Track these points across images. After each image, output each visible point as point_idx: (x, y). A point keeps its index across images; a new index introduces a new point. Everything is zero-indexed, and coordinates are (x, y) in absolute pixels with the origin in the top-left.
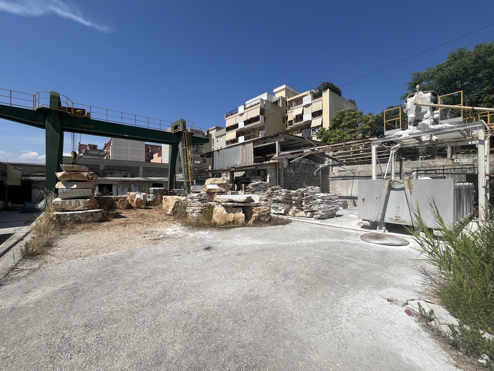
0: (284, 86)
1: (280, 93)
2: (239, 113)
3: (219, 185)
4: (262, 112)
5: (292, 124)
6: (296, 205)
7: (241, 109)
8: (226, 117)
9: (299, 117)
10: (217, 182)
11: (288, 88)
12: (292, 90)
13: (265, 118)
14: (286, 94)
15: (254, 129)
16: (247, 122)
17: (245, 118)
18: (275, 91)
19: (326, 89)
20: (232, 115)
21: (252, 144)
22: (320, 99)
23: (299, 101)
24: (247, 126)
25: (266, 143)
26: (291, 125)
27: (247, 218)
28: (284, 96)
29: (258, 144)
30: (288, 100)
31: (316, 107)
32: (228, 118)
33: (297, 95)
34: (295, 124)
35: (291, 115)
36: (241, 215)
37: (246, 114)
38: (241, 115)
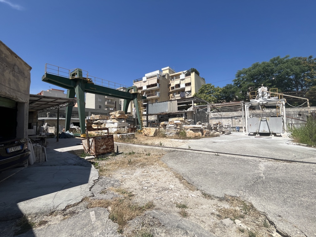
0: (168, 68)
1: (166, 71)
2: (143, 81)
3: (180, 121)
4: (158, 81)
7: (144, 79)
8: (134, 82)
9: (178, 86)
11: (170, 69)
12: (172, 70)
13: (160, 85)
14: (169, 72)
15: (152, 91)
16: (148, 86)
17: (147, 84)
18: (162, 69)
19: (193, 72)
20: (138, 81)
21: (177, 101)
22: (190, 76)
23: (177, 76)
24: (148, 89)
26: (172, 89)
27: (203, 134)
28: (168, 73)
29: (180, 101)
30: (170, 75)
31: (188, 80)
32: (135, 83)
33: (175, 73)
34: (175, 89)
35: (173, 83)
36: (200, 133)
37: (147, 82)
38: (145, 82)
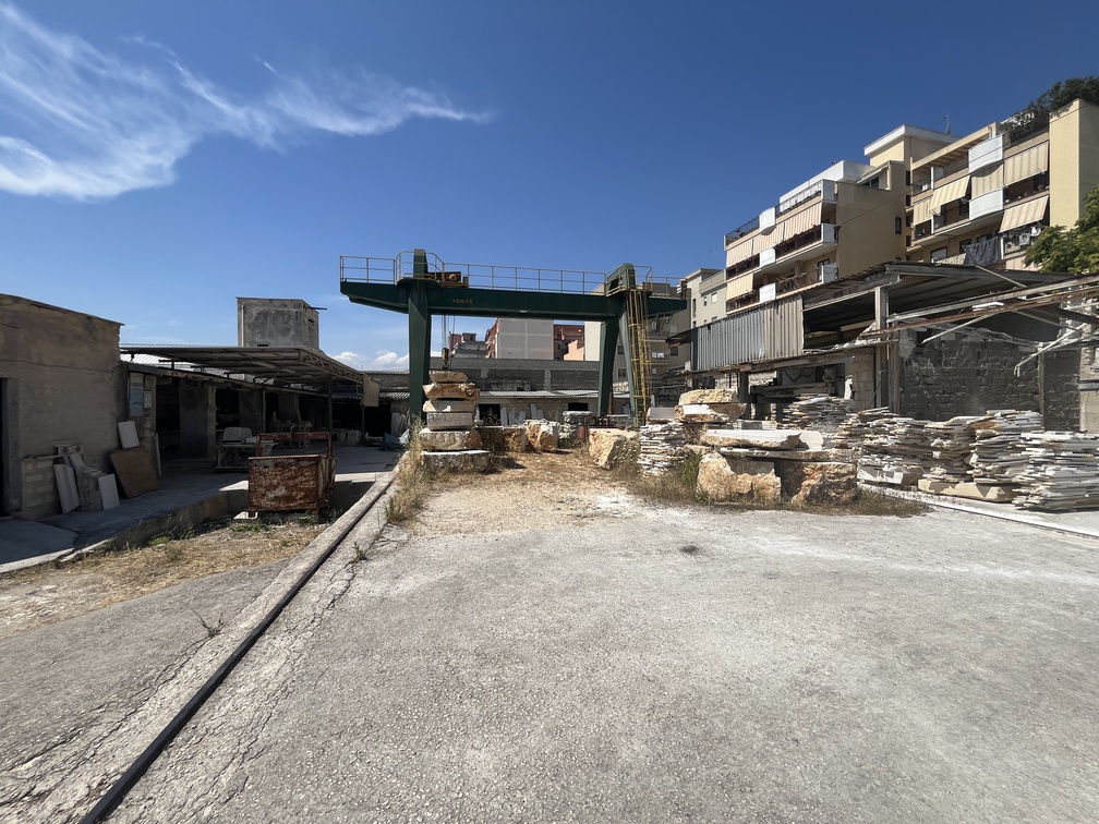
0: (901, 131)
1: (887, 151)
2: (761, 230)
3: (712, 406)
4: (828, 214)
5: (929, 233)
6: (943, 462)
7: (767, 218)
8: (728, 244)
9: (959, 208)
10: (707, 399)
11: (915, 132)
12: (928, 135)
13: (837, 229)
14: (908, 153)
15: (802, 264)
16: (781, 249)
17: (777, 238)
18: (867, 151)
19: (1069, 102)
20: (742, 235)
21: (800, 302)
22: (1042, 137)
23: (956, 162)
24: (782, 259)
25: (841, 294)
26: (924, 235)
27: (788, 489)
28: (901, 158)
29: (817, 302)
30: (913, 167)
31: (1023, 165)
32: (731, 245)
33: (947, 144)
34: (937, 232)
35: (925, 209)
36: (770, 480)
37: (780, 227)
38: (768, 232)
